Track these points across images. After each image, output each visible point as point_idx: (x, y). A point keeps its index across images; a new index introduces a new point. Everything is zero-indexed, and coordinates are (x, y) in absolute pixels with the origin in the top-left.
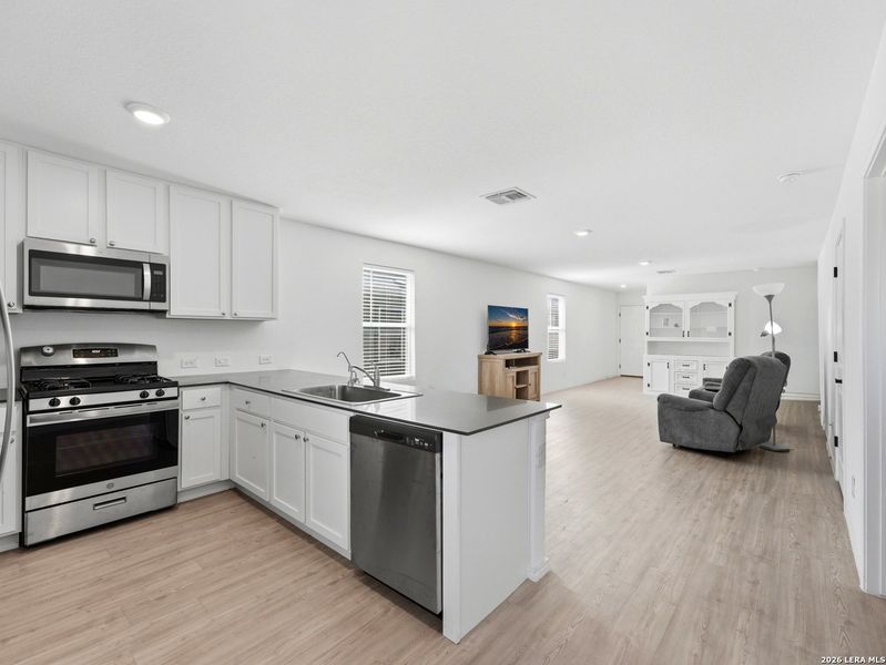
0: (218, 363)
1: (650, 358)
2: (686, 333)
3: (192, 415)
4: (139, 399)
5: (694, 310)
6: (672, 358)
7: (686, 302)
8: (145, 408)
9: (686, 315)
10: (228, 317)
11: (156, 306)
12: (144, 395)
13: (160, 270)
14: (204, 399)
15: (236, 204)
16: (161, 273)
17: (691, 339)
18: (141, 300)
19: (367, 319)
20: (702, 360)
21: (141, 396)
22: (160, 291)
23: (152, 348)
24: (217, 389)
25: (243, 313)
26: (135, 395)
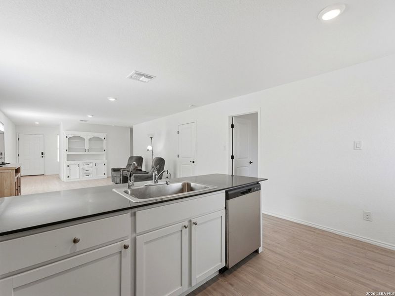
1: (69, 163)
2: (87, 150)
5: (90, 140)
6: (80, 162)
7: (87, 136)
9: (87, 142)
17: (90, 153)
20: (94, 162)
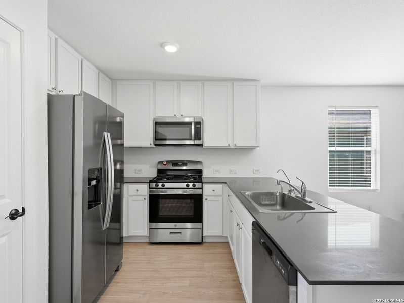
0: (231, 172)
3: (209, 198)
4: (186, 187)
8: (188, 192)
10: (232, 147)
11: (197, 142)
12: (188, 186)
13: (199, 125)
14: (214, 191)
15: (235, 84)
16: (199, 126)
18: (191, 140)
19: (331, 145)
21: (187, 185)
22: (198, 135)
23: (200, 163)
24: (221, 186)
25: (240, 144)
26: (184, 185)
